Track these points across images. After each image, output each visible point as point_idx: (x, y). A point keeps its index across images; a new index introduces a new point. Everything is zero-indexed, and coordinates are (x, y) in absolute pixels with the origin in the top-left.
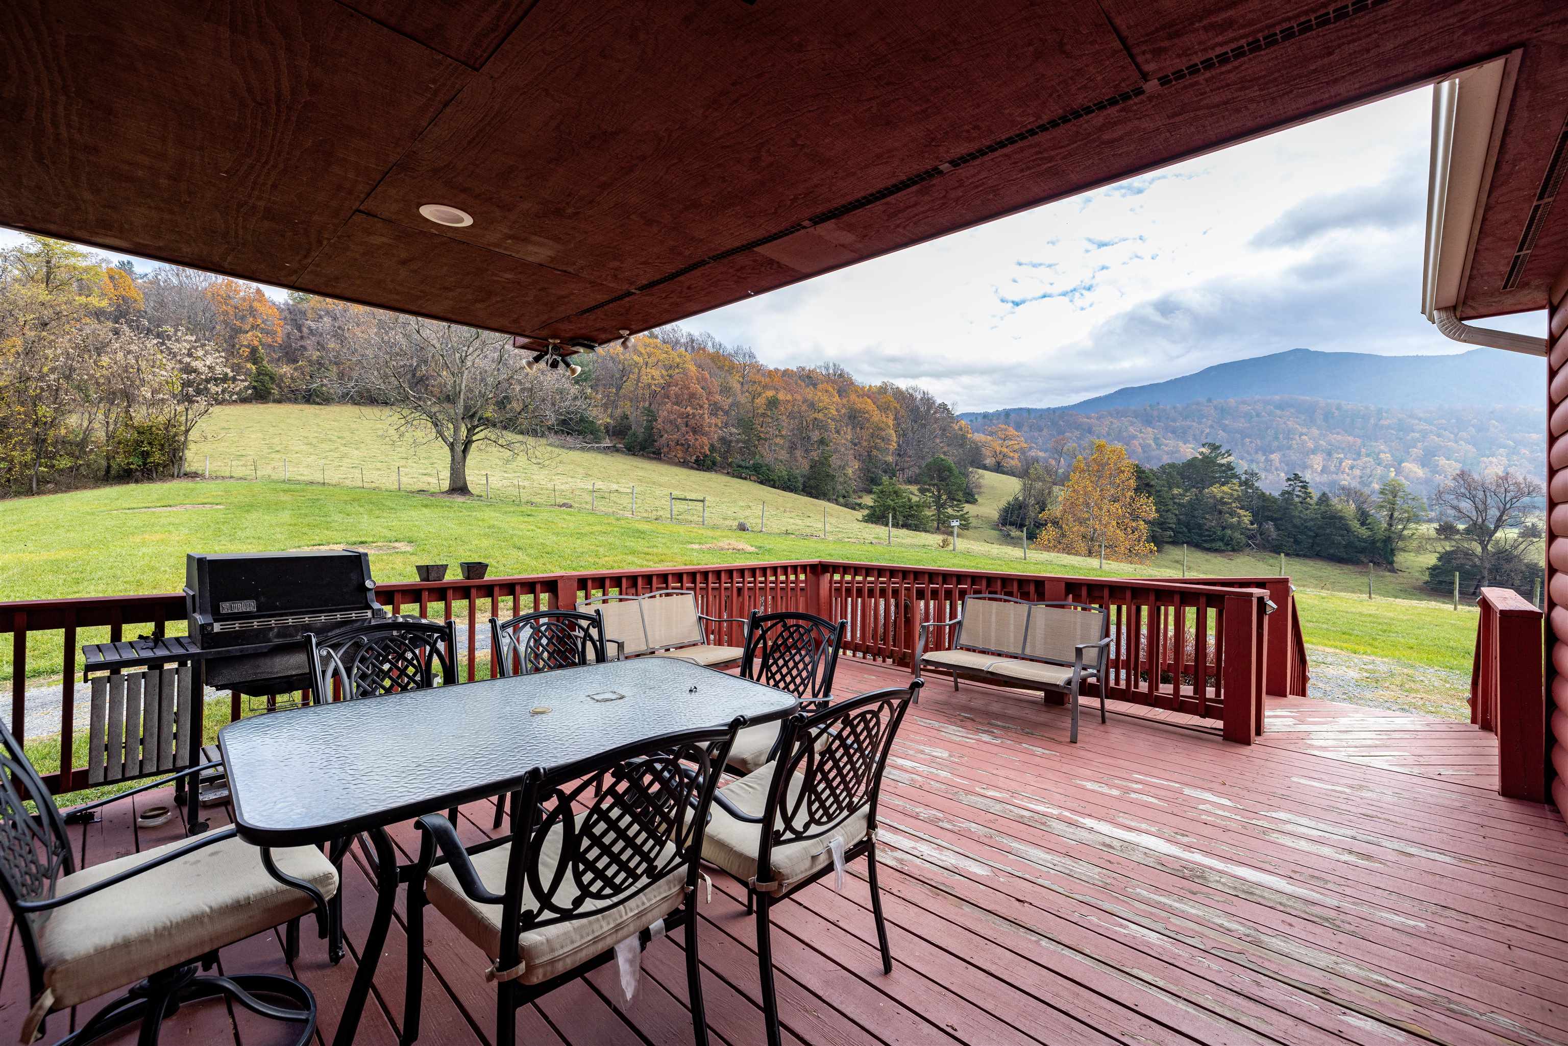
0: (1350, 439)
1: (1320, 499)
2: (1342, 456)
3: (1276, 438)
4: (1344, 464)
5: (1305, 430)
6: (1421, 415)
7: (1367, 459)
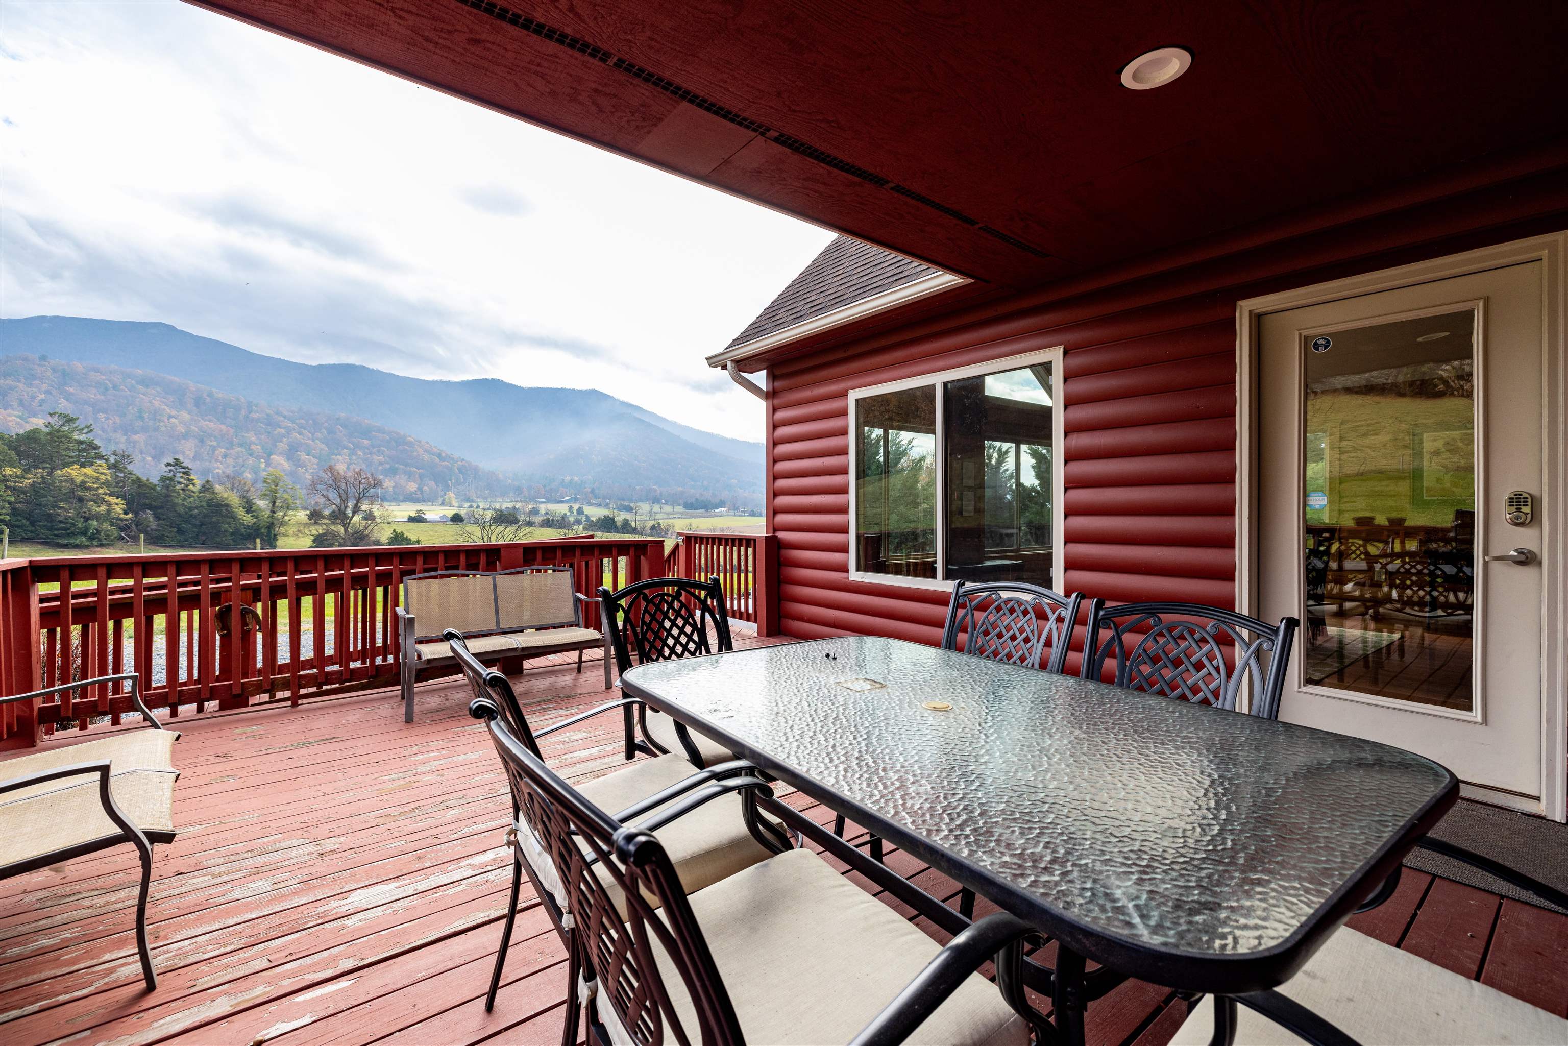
0: (223, 427)
1: (203, 486)
2: (215, 443)
3: (141, 418)
4: (217, 452)
5: (174, 413)
6: (286, 413)
7: (240, 449)
